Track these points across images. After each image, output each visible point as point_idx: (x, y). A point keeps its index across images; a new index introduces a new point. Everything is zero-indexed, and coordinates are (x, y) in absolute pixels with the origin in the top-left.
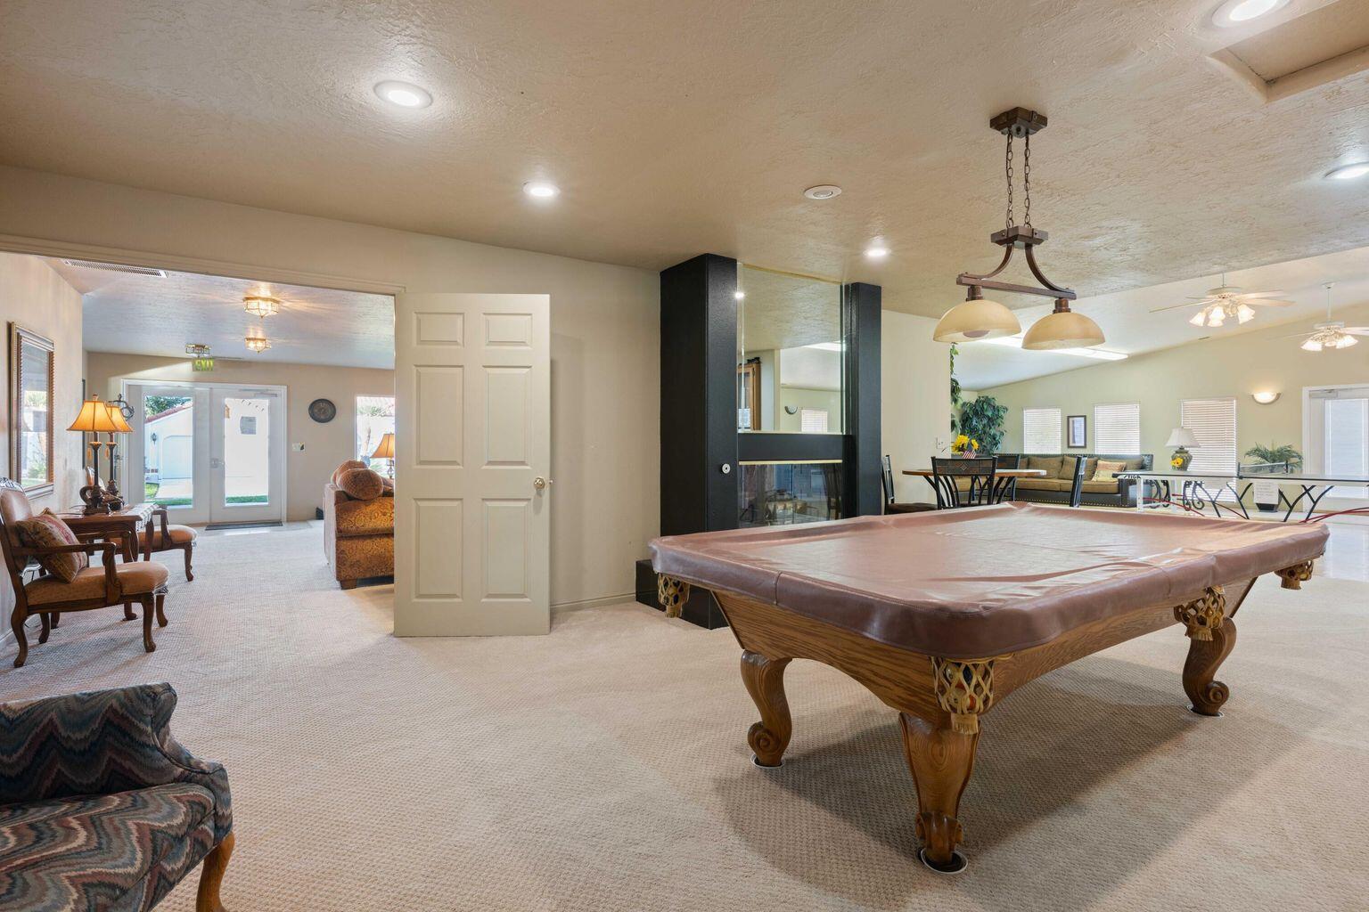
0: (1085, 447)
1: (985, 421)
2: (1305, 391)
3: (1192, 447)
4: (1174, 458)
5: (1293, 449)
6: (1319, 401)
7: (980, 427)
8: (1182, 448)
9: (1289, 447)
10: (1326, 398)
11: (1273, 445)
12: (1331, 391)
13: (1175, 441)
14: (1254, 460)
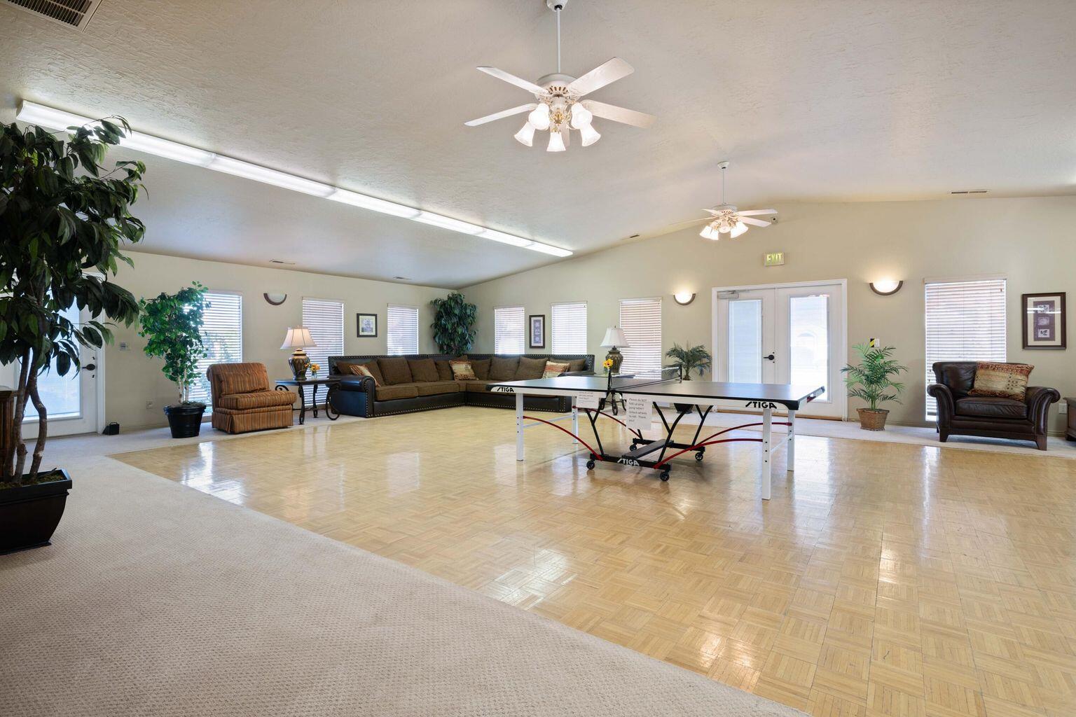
0: (543, 347)
1: (455, 320)
2: (714, 291)
3: (622, 347)
4: (607, 358)
5: (705, 349)
6: (725, 302)
7: (449, 326)
8: (614, 349)
9: (701, 347)
10: (730, 299)
11: (688, 346)
12: (734, 292)
13: (609, 341)
14: (674, 360)
